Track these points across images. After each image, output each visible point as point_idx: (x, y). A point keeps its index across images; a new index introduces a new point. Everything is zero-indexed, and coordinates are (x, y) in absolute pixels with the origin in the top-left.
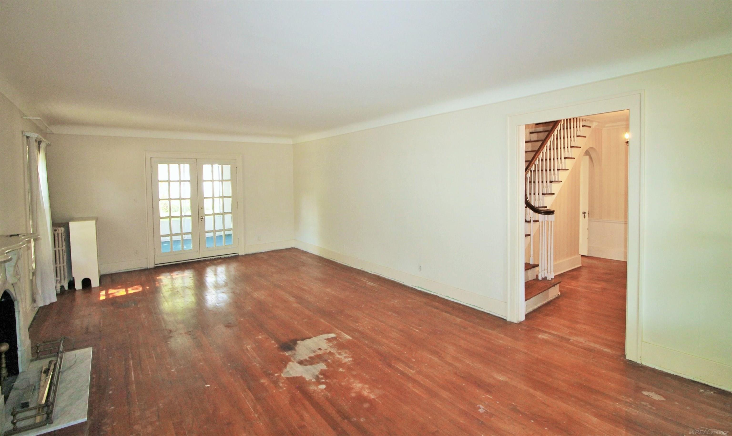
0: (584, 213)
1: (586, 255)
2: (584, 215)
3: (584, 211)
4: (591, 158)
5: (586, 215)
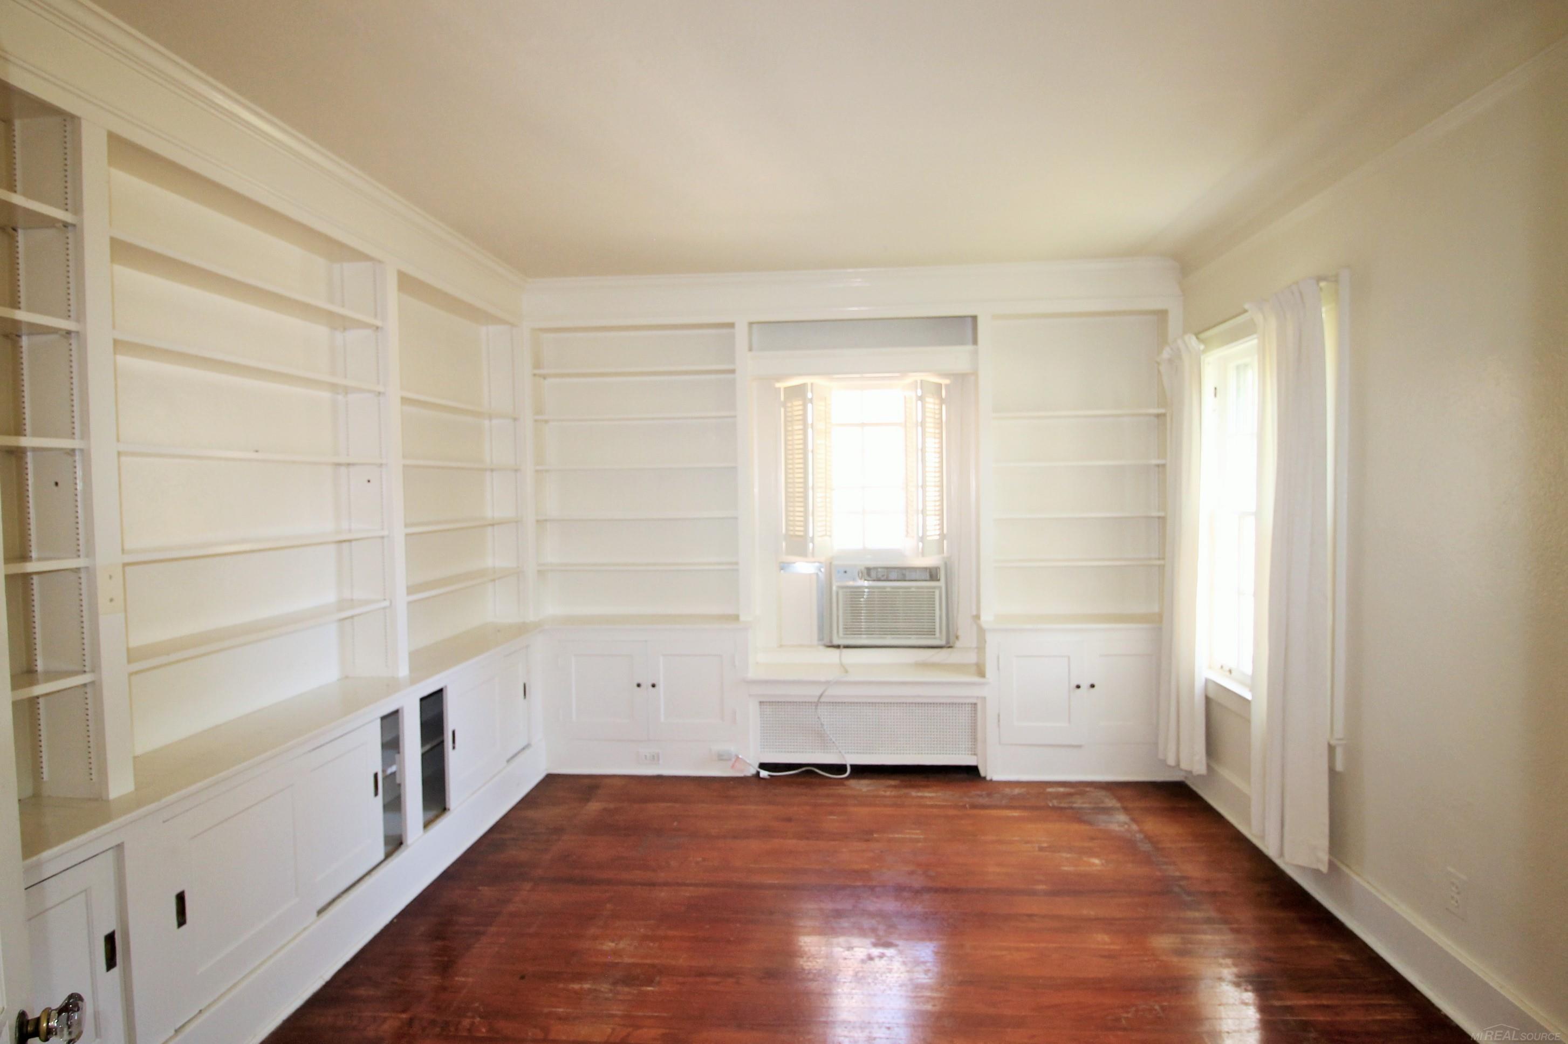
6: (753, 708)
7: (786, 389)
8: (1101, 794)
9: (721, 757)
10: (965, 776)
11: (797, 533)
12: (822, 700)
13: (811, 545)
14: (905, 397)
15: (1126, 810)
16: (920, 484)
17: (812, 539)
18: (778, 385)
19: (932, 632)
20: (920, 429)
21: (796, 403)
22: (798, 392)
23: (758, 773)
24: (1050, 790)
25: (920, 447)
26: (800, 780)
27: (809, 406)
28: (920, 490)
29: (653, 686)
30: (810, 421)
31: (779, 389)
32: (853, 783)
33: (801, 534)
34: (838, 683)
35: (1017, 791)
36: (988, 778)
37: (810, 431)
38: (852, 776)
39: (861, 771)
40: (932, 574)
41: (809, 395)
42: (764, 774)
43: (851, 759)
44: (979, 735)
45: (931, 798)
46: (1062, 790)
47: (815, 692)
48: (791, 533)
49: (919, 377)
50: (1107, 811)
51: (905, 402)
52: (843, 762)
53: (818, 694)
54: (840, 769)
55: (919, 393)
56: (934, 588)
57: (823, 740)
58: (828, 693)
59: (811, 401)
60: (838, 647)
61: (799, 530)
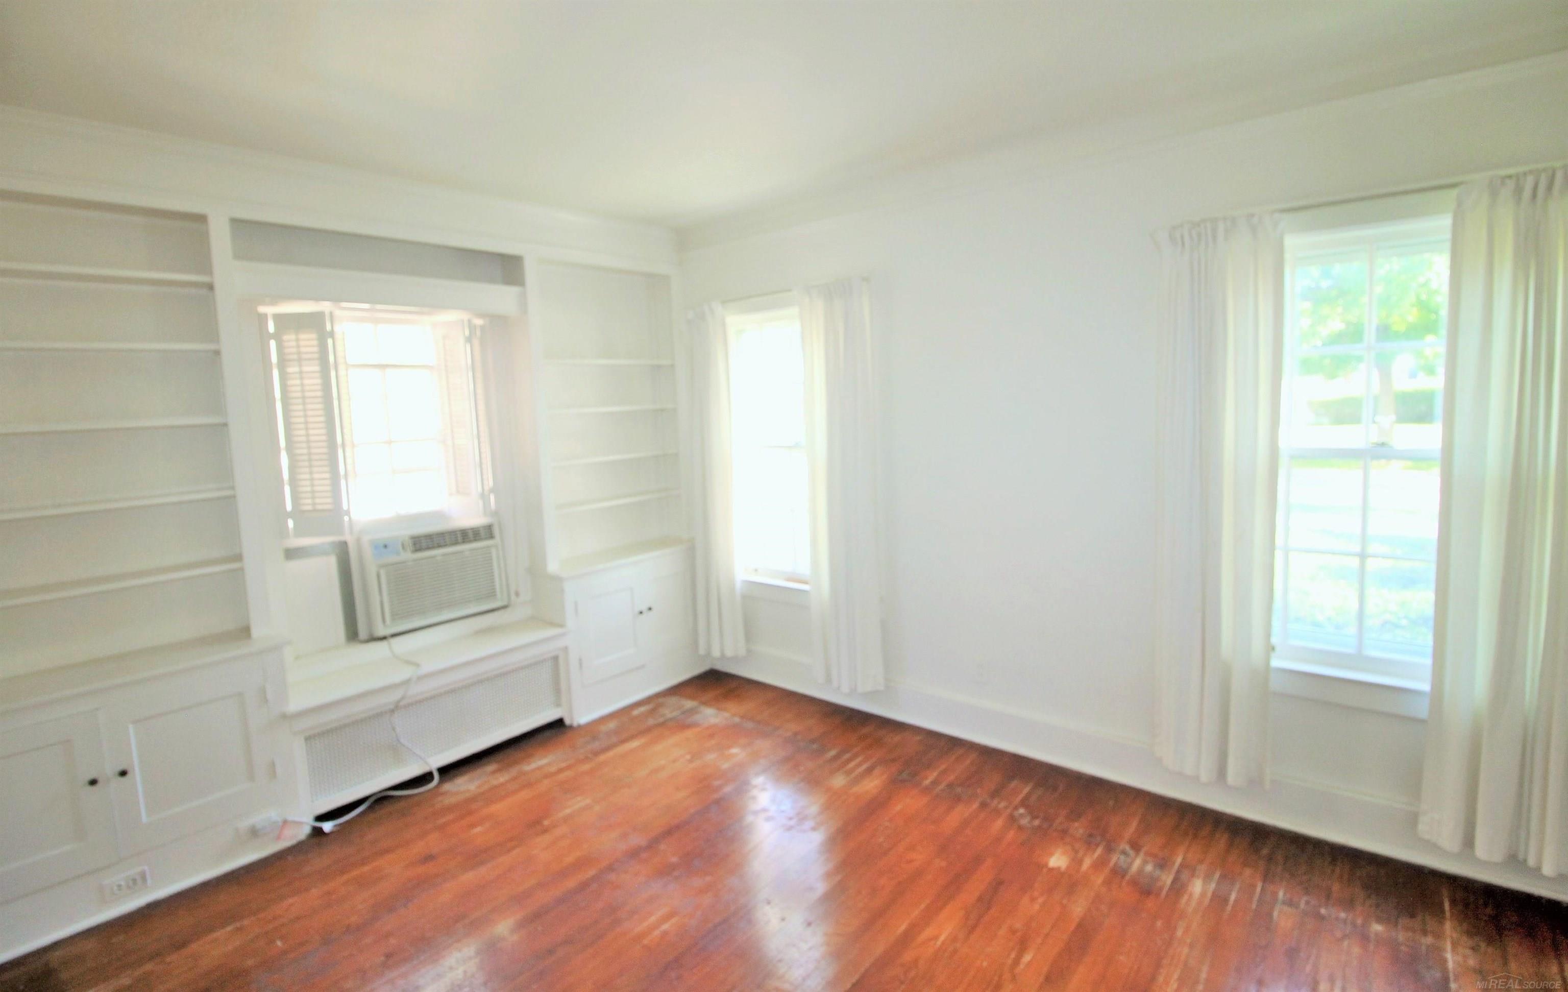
6: (298, 748)
7: (278, 315)
8: (673, 700)
9: (257, 833)
10: (553, 731)
11: (325, 505)
12: (401, 704)
13: (346, 518)
15: (705, 703)
17: (348, 513)
18: (262, 309)
19: (492, 595)
23: (318, 829)
24: (636, 712)
26: (372, 816)
27: (329, 341)
29: (123, 773)
30: (331, 360)
31: (266, 315)
32: (448, 787)
33: (328, 507)
35: (612, 725)
36: (575, 724)
37: (332, 373)
38: (442, 781)
39: (448, 771)
40: (487, 532)
42: (328, 827)
43: (436, 762)
44: (563, 686)
45: (549, 764)
46: (643, 709)
47: (392, 698)
48: (307, 508)
50: (692, 711)
52: (428, 769)
56: (488, 547)
57: (397, 754)
59: (331, 335)
60: (384, 638)
61: (324, 502)
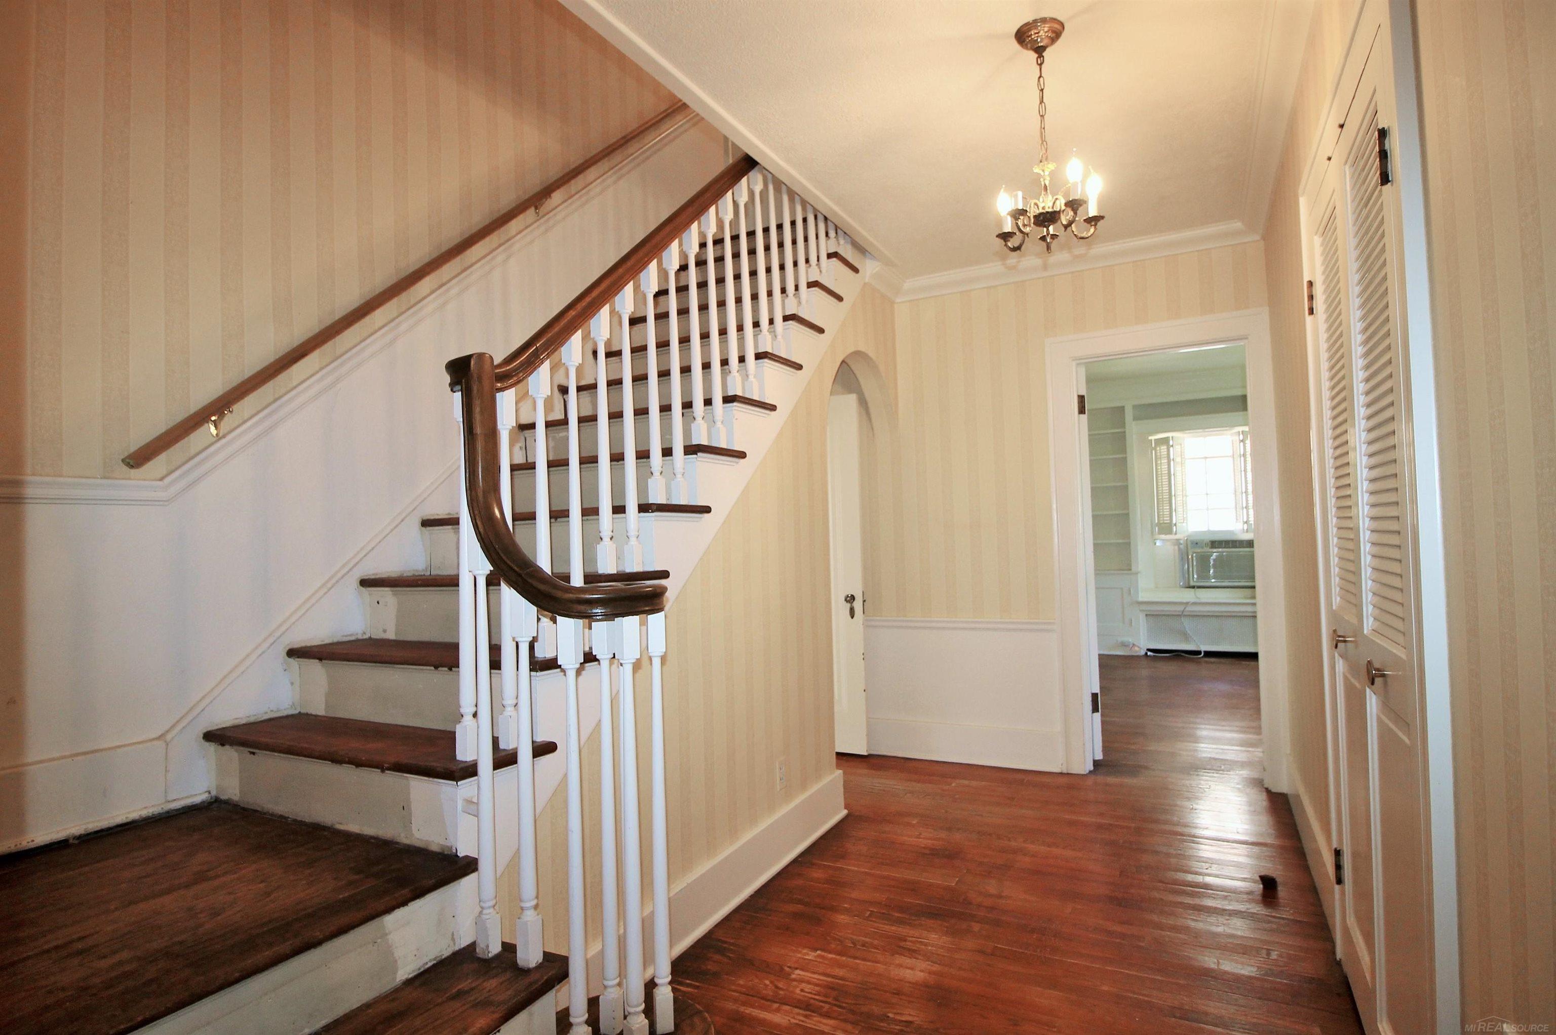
0: (851, 599)
1: (864, 752)
2: (849, 605)
3: (850, 593)
4: (863, 403)
5: (858, 605)
6: (1142, 617)
7: (1155, 440)
9: (1124, 645)
11: (1165, 522)
12: (1184, 613)
13: (1174, 528)
14: (1232, 441)
16: (1244, 491)
17: (1175, 525)
18: (1150, 438)
20: (1242, 458)
21: (1162, 448)
22: (1165, 441)
23: (1146, 653)
25: (1243, 469)
27: (1171, 449)
28: (1244, 494)
30: (1172, 457)
31: (1151, 440)
32: (1206, 661)
33: (1168, 522)
34: (1195, 604)
37: (1172, 462)
38: (1204, 656)
39: (1210, 654)
40: (1250, 544)
41: (1171, 443)
42: (1149, 653)
43: (1204, 648)
47: (1181, 608)
48: (1162, 522)
49: (1241, 429)
51: (1233, 444)
52: (1199, 649)
53: (1182, 609)
54: (1199, 653)
55: (1241, 437)
57: (1186, 637)
58: (1187, 609)
59: (1172, 446)
60: (1193, 587)
61: (1166, 520)
